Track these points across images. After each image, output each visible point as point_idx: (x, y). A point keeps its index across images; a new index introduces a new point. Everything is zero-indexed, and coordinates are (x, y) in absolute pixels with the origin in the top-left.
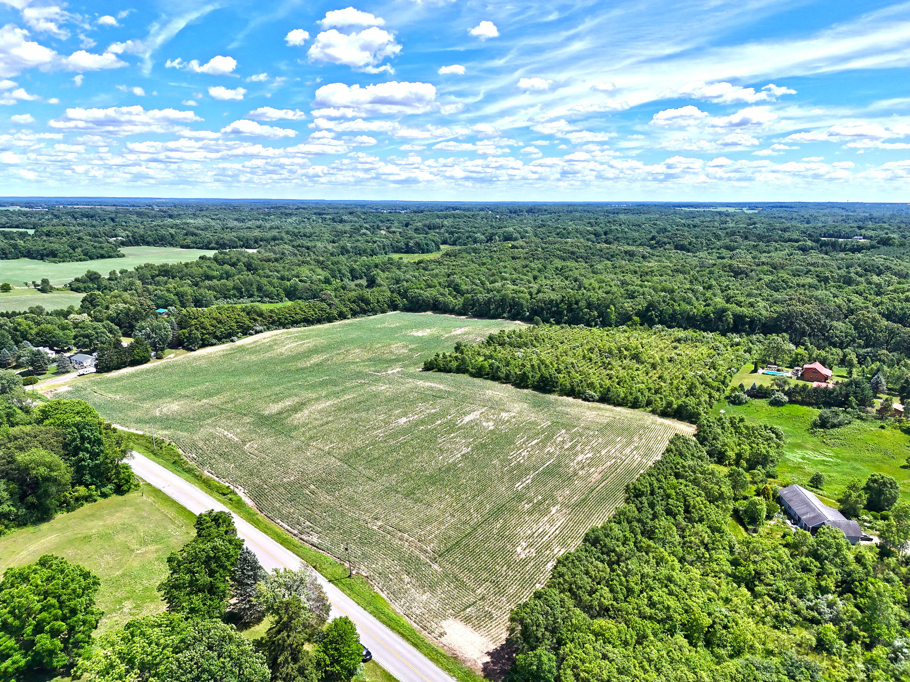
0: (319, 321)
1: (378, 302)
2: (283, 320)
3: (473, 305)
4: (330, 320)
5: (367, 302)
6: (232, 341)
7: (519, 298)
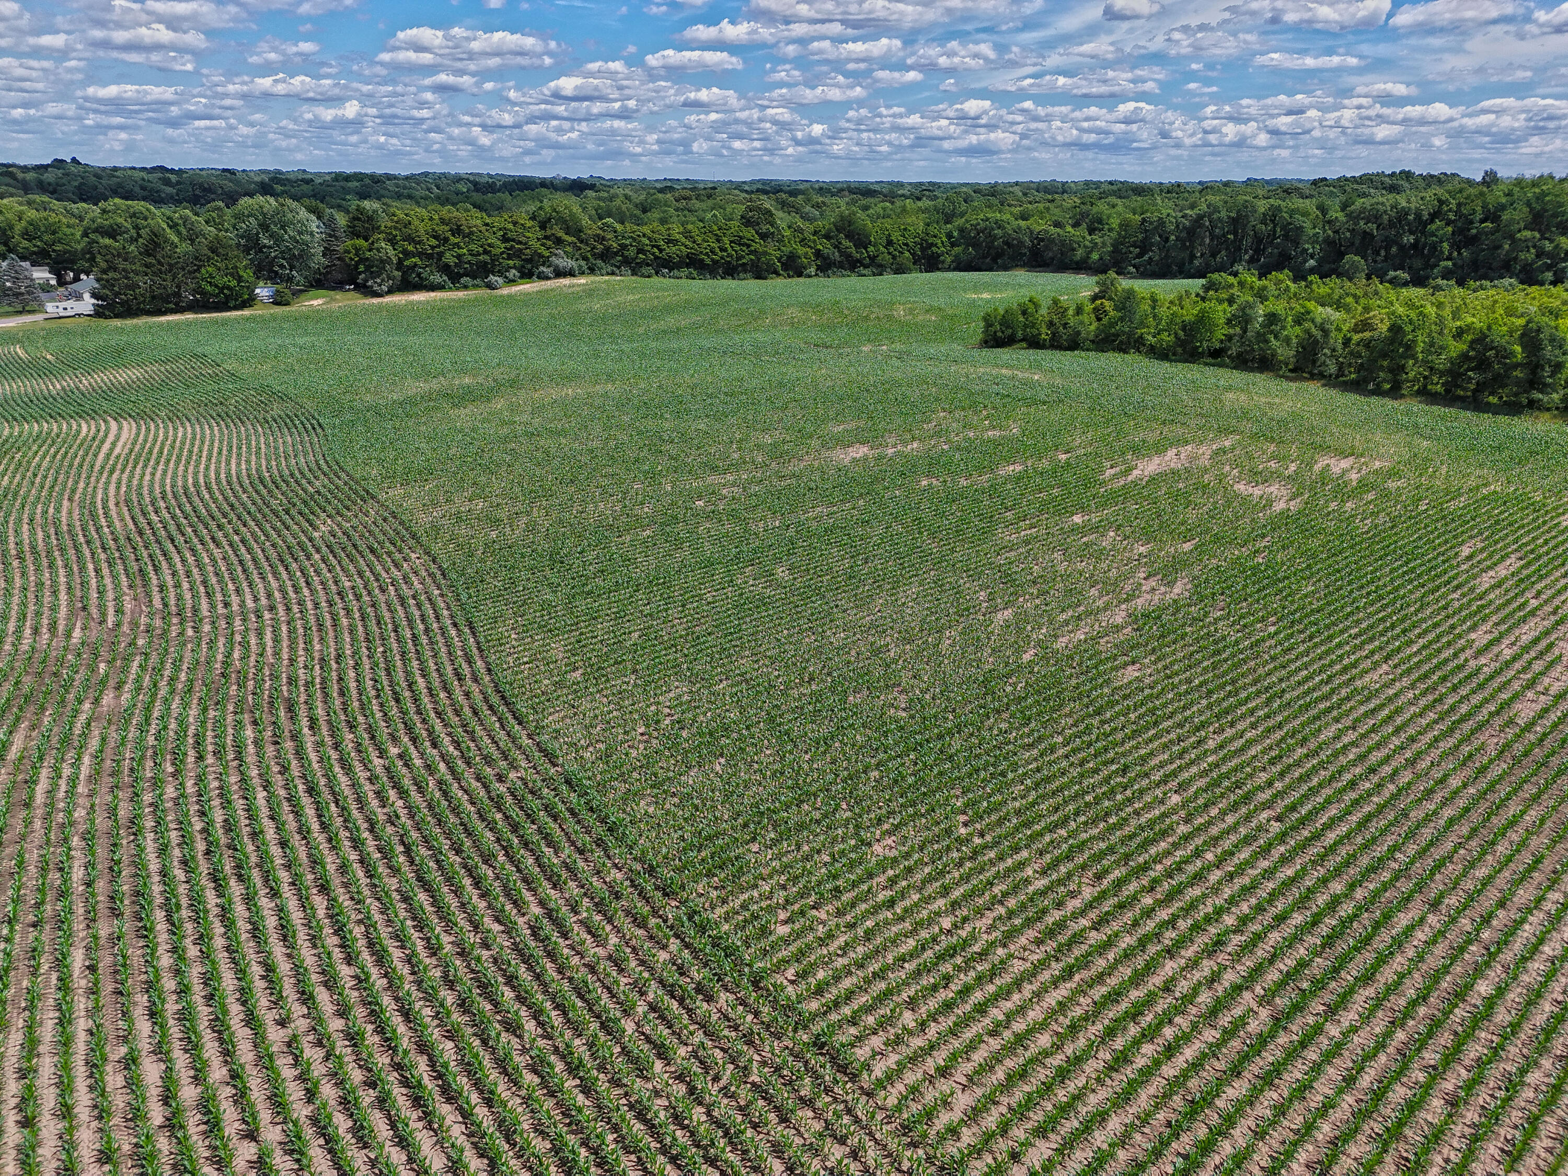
0: (731, 270)
1: (890, 243)
2: (631, 252)
3: (1144, 247)
4: (760, 272)
5: (861, 241)
6: (490, 286)
7: (1292, 212)
